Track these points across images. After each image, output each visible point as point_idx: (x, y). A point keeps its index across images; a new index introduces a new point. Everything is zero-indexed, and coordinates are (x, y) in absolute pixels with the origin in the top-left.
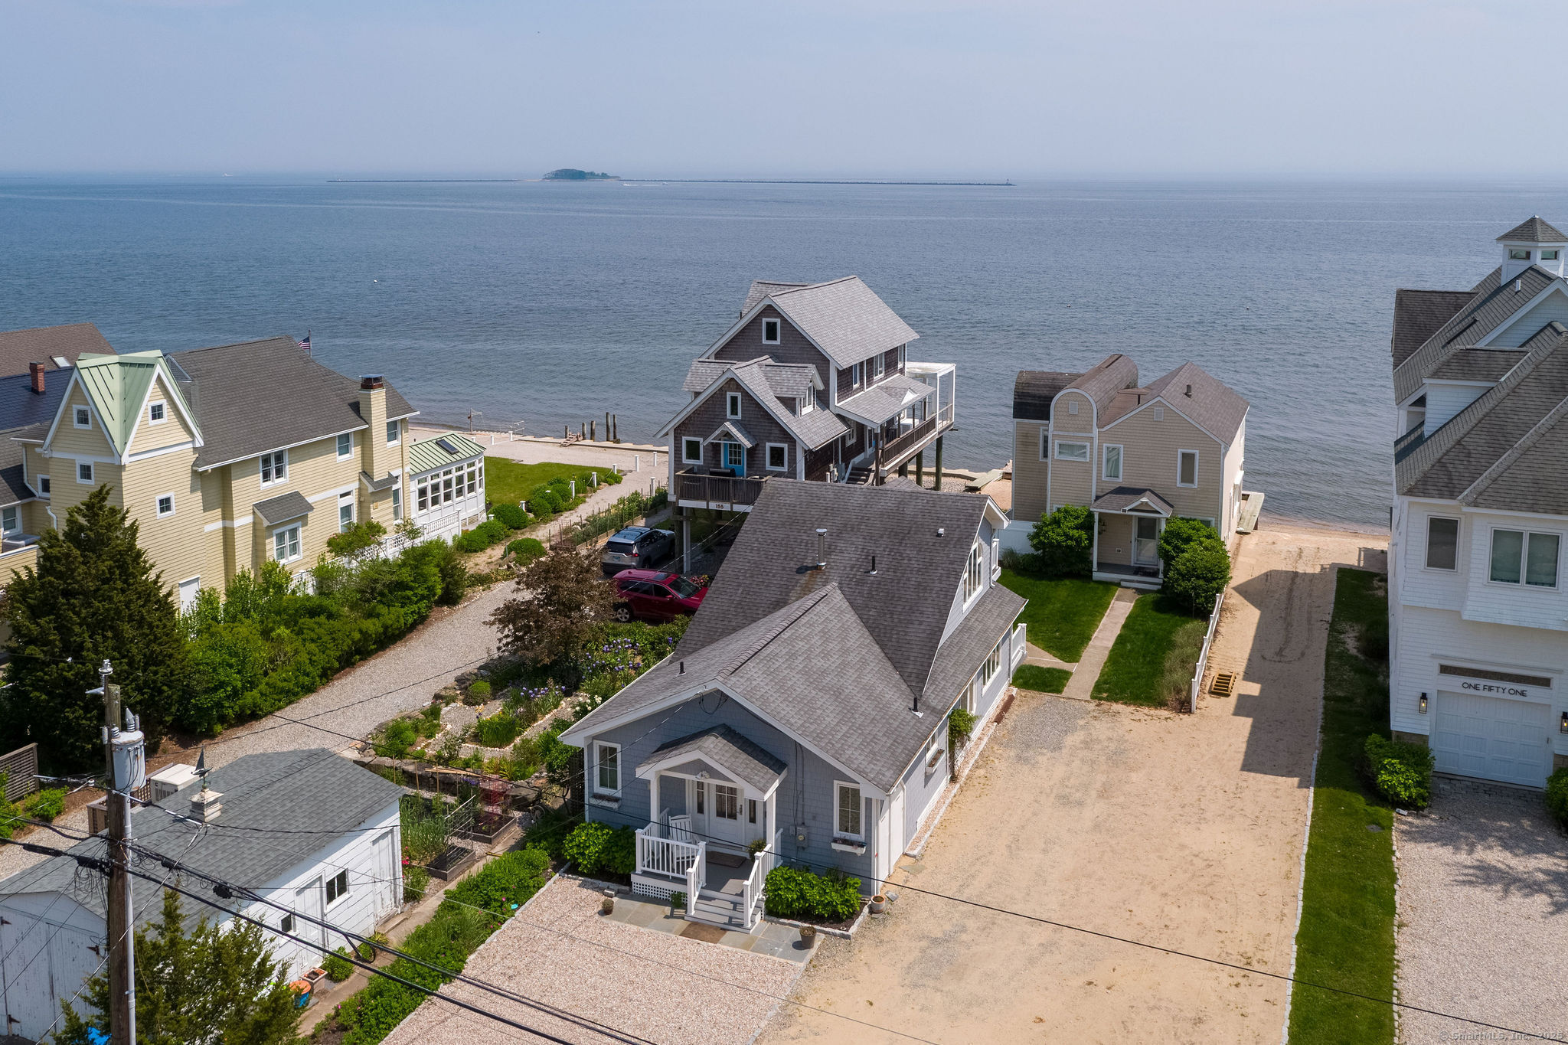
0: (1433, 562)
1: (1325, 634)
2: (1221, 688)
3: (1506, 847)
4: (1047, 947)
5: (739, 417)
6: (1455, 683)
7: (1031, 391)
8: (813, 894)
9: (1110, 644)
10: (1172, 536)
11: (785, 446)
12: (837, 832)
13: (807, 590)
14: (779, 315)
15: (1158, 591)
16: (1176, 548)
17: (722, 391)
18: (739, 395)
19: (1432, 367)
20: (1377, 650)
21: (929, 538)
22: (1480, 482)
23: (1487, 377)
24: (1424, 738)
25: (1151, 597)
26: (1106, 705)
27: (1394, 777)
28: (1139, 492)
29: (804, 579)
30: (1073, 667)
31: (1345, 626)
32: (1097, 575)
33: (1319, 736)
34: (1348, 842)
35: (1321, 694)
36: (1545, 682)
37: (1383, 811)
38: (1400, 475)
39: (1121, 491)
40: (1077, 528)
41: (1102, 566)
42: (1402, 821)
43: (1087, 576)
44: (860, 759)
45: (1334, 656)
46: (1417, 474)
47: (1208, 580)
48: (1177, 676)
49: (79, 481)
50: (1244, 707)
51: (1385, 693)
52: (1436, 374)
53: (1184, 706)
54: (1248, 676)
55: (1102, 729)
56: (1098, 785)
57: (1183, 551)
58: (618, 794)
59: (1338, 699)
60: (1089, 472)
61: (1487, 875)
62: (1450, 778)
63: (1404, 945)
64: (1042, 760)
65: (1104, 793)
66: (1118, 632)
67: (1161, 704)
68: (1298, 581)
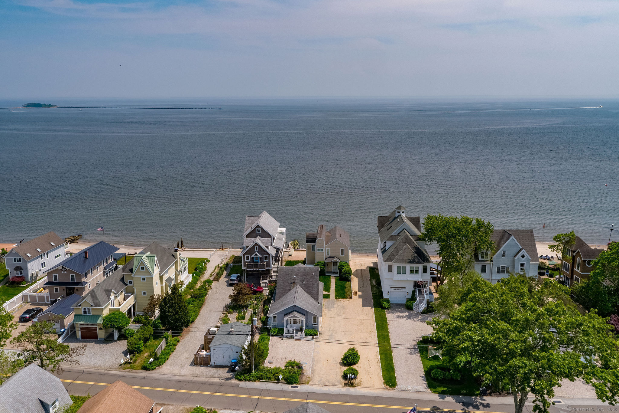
0: (389, 271)
1: (369, 282)
2: (355, 294)
3: (400, 313)
4: (345, 334)
5: (258, 251)
6: (393, 289)
7: (310, 237)
8: (312, 332)
9: (334, 288)
10: (341, 266)
11: (268, 256)
12: (313, 323)
13: (294, 287)
14: (260, 227)
15: (338, 276)
16: (342, 268)
17: (254, 246)
18: (258, 246)
19: (387, 239)
20: (379, 284)
21: (312, 275)
22: (395, 259)
23: (395, 240)
24: (389, 298)
25: (338, 278)
26: (338, 299)
27: (385, 305)
28: (334, 257)
29: (292, 285)
30: (330, 293)
31: (373, 280)
32: (327, 274)
33: (373, 300)
34: (380, 315)
35: (371, 293)
36: (405, 288)
37: (384, 310)
38: (383, 257)
39: (330, 257)
40: (323, 265)
41: (327, 272)
42: (387, 311)
43: (325, 275)
44: (316, 312)
45: (372, 286)
46: (386, 258)
47: (349, 274)
48: (348, 293)
49: (142, 281)
50: (360, 297)
51: (382, 292)
52: (387, 240)
53: (351, 298)
54: (359, 291)
55: (339, 303)
56: (342, 312)
57: (343, 269)
58: (277, 323)
59: (374, 294)
60: (323, 254)
61: (398, 317)
62: (392, 304)
63: (389, 327)
64: (332, 310)
65: (344, 313)
66: (335, 286)
67: (347, 298)
68: (362, 271)
